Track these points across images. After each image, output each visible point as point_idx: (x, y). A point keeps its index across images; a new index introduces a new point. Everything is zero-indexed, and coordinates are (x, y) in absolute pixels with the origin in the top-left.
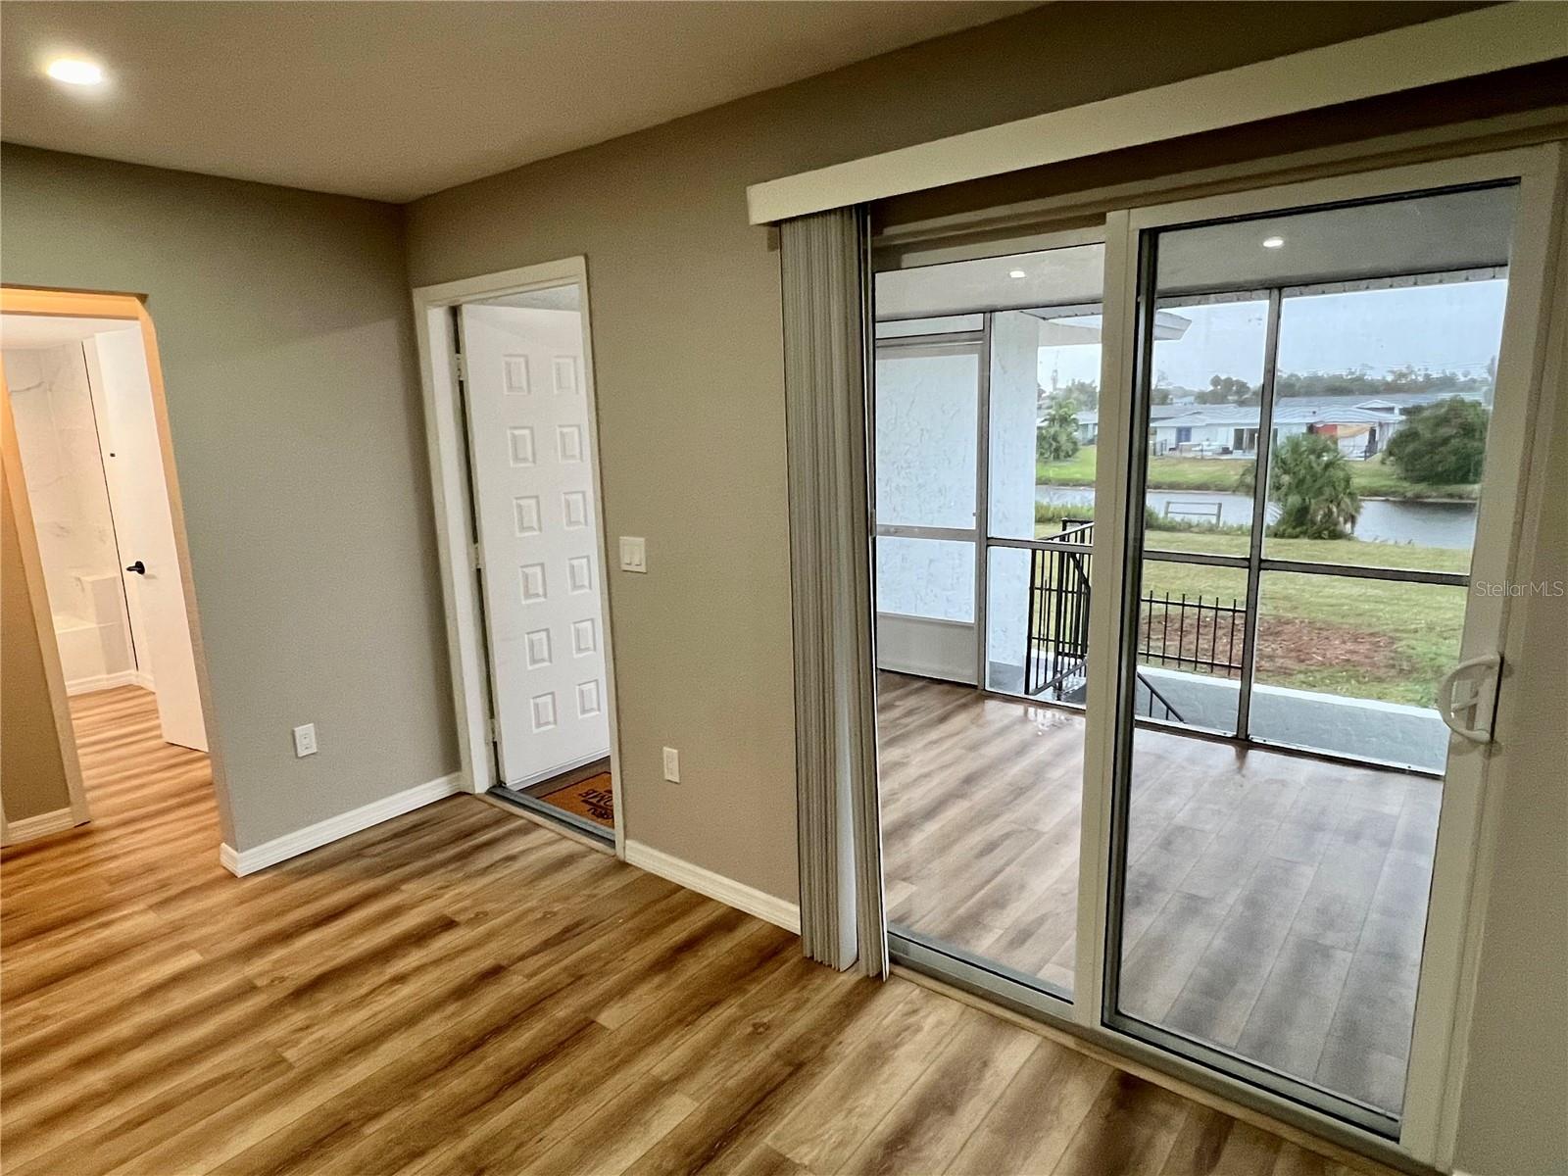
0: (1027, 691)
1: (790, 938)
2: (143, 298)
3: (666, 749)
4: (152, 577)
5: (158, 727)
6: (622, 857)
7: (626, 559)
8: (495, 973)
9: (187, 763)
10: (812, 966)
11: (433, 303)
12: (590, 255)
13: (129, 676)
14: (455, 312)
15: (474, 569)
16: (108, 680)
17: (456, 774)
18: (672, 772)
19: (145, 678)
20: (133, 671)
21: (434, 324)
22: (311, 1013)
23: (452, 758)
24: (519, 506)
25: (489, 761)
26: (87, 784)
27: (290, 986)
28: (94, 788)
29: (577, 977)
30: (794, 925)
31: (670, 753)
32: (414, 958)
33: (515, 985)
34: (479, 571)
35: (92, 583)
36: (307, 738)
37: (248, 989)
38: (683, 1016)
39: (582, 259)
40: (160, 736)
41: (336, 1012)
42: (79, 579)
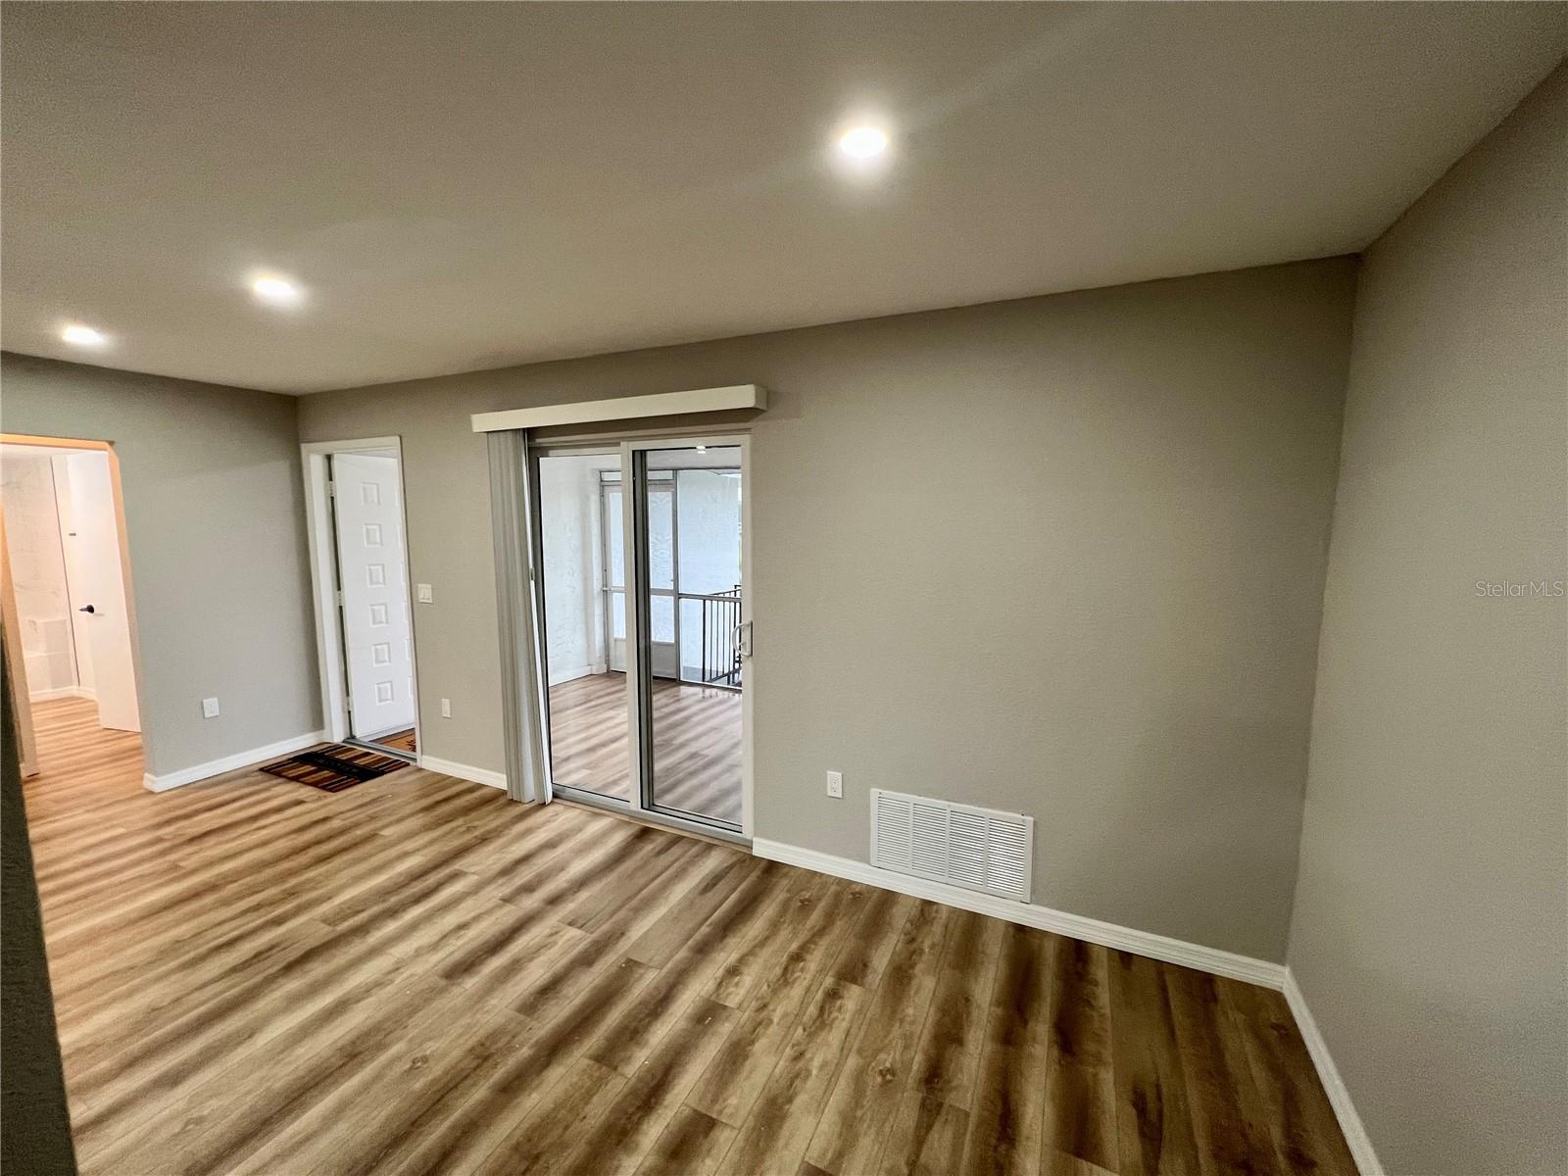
0: (703, 680)
1: (504, 793)
2: (111, 443)
3: (443, 700)
4: (101, 615)
5: (98, 719)
6: (420, 766)
7: (421, 596)
8: (325, 820)
9: (119, 738)
10: (512, 802)
11: (316, 452)
12: (403, 435)
13: (73, 690)
14: (329, 458)
15: (338, 605)
16: (52, 693)
17: (321, 732)
18: (446, 711)
19: (88, 691)
20: (75, 687)
21: (314, 464)
22: (198, 847)
23: (318, 721)
24: (370, 570)
25: (345, 723)
26: (38, 753)
27: (188, 837)
28: (43, 755)
29: (372, 818)
30: (504, 786)
31: (446, 702)
32: (274, 818)
33: (336, 823)
34: (341, 607)
35: (45, 623)
36: (212, 706)
37: (160, 840)
38: (427, 828)
39: (398, 438)
40: (98, 725)
41: (216, 845)
42: (34, 622)
